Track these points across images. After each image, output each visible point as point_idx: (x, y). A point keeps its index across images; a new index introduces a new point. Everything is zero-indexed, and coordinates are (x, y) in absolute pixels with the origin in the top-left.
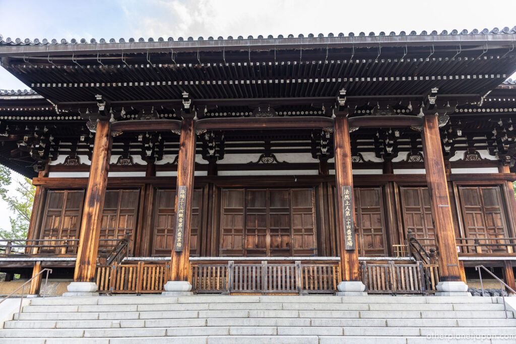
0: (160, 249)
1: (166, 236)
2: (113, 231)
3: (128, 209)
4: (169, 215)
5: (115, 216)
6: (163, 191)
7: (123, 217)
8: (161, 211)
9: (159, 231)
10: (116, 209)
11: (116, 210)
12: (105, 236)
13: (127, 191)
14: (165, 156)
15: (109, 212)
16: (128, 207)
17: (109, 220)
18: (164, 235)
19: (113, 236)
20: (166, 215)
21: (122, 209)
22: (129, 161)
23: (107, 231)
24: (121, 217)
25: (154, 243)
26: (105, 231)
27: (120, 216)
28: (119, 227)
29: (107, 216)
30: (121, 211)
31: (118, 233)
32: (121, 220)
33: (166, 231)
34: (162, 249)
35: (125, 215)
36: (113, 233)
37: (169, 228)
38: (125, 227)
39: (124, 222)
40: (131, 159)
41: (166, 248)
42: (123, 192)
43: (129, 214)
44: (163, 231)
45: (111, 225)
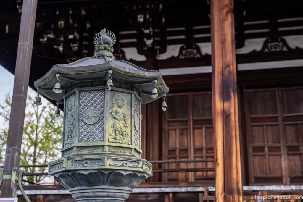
0: (261, 175)
1: (267, 156)
2: (186, 150)
3: (204, 118)
4: (267, 125)
5: (187, 129)
6: (252, 90)
7: (199, 130)
8: (253, 120)
9: (255, 149)
10: (186, 119)
11: (186, 121)
12: (175, 158)
13: (199, 93)
14: (247, 42)
15: (176, 124)
16: (203, 116)
17: (178, 136)
18: (264, 156)
19: (187, 157)
20: (262, 126)
21: (195, 118)
22: (195, 51)
23: (178, 151)
24: (196, 131)
25: (251, 168)
26: (175, 150)
27: (194, 129)
28: (194, 145)
29: (175, 130)
30: (195, 122)
31: (195, 153)
32: (196, 134)
33: (266, 149)
34: (265, 176)
35: (202, 128)
36: (187, 153)
37: (270, 144)
38: (204, 145)
39: (202, 137)
40: (198, 49)
41: (270, 173)
42: (194, 95)
43: (207, 126)
44: (262, 149)
45: (181, 143)
